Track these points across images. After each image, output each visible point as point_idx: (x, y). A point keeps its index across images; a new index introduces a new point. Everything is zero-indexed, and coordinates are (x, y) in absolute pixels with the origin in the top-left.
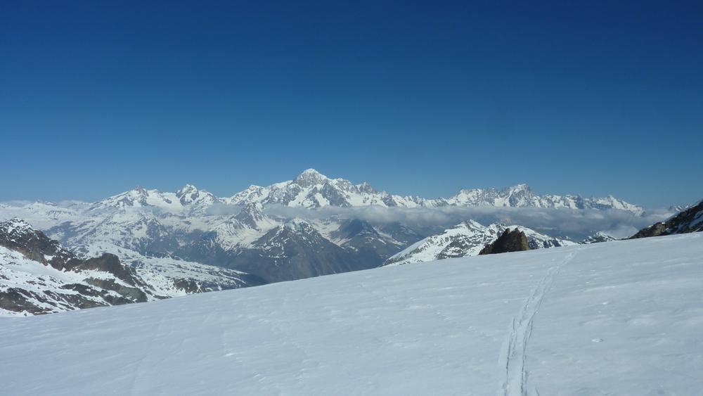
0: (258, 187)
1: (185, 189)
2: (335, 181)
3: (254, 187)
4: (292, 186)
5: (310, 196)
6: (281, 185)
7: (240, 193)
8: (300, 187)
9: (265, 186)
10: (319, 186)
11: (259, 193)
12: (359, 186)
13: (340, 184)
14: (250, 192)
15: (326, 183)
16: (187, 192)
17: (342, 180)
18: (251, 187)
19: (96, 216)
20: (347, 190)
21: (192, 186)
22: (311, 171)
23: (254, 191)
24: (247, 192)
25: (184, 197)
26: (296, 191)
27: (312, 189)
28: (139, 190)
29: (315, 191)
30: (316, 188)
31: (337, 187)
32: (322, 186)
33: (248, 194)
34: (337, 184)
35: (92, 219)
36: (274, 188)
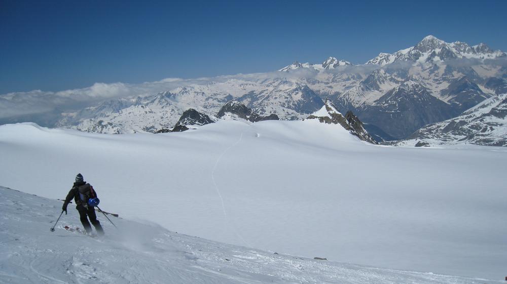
0: (386, 54)
1: (329, 61)
2: (452, 44)
3: (383, 55)
4: (413, 52)
5: (429, 59)
6: (405, 52)
7: (372, 60)
8: (421, 52)
9: (392, 53)
10: (438, 51)
11: (387, 59)
12: (475, 47)
13: (457, 47)
14: (379, 59)
15: (443, 47)
16: (331, 63)
17: (459, 43)
18: (380, 55)
19: (269, 86)
20: (464, 51)
21: (334, 58)
22: (429, 37)
23: (383, 58)
24: (377, 59)
25: (328, 67)
26: (417, 56)
27: (430, 53)
28: (297, 64)
29: (434, 54)
30: (434, 52)
31: (454, 50)
32: (440, 50)
33: (378, 61)
34: (454, 47)
35: (267, 88)
36: (399, 54)
